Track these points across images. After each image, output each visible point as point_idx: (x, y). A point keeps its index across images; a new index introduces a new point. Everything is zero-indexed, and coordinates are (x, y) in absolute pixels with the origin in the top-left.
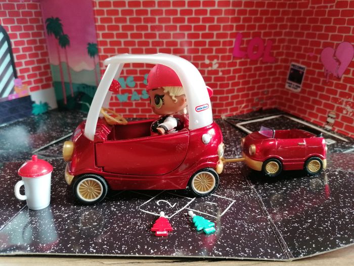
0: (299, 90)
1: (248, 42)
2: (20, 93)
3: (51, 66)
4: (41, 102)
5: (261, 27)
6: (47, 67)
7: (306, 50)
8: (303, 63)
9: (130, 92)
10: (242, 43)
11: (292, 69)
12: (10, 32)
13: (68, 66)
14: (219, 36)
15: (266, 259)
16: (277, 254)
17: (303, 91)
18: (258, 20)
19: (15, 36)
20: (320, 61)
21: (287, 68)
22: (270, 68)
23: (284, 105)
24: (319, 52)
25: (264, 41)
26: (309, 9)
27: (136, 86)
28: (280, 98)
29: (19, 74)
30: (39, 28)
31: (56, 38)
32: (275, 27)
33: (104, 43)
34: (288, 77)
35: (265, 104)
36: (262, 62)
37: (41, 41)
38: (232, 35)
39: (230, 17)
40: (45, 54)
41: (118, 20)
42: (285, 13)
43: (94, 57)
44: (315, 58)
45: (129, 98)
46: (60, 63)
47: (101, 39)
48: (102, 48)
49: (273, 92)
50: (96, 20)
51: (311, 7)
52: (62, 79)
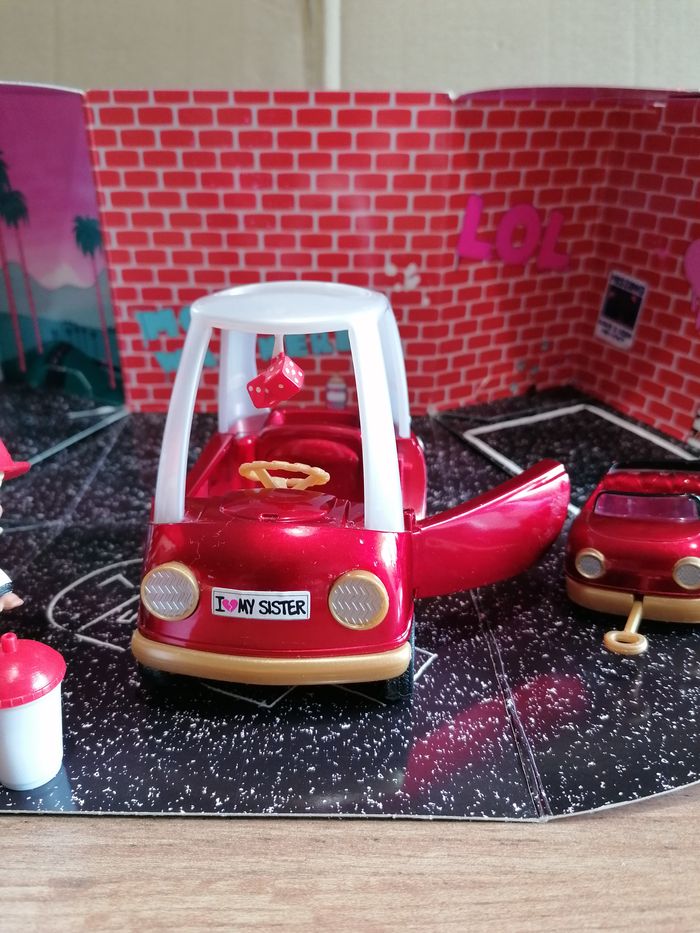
0: (628, 343)
1: (499, 218)
5: (534, 178)
7: (650, 241)
8: (641, 274)
10: (484, 220)
11: (613, 288)
13: (26, 275)
14: (421, 203)
15: (486, 818)
16: (515, 805)
17: (638, 347)
18: (528, 159)
20: (683, 272)
21: (600, 283)
22: (558, 282)
23: (591, 379)
24: (681, 248)
25: (541, 213)
26: (659, 132)
28: (580, 359)
32: (570, 176)
33: (118, 219)
34: (601, 306)
35: (542, 377)
36: (536, 270)
38: (457, 202)
39: (451, 153)
41: (152, 159)
42: (600, 139)
43: (92, 254)
44: (671, 264)
46: (5, 266)
47: (108, 207)
48: (112, 231)
49: (564, 344)
50: (93, 159)
51: (665, 129)
52: (12, 305)
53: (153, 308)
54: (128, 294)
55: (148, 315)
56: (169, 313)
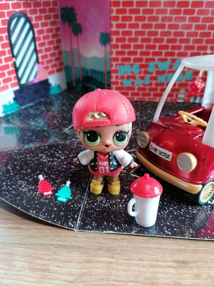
2: (41, 77)
3: (63, 52)
4: (56, 84)
6: (60, 53)
9: (134, 78)
12: (34, 22)
13: (79, 53)
19: (37, 25)
27: (141, 72)
29: (40, 60)
30: (56, 17)
31: (70, 26)
33: (117, 33)
37: (57, 29)
40: (59, 41)
41: (132, 11)
43: (105, 46)
45: (133, 83)
46: (72, 49)
47: (114, 29)
48: (114, 37)
50: (111, 11)
52: (73, 64)
53: (124, 65)
54: (116, 59)
55: (122, 67)
56: (129, 66)
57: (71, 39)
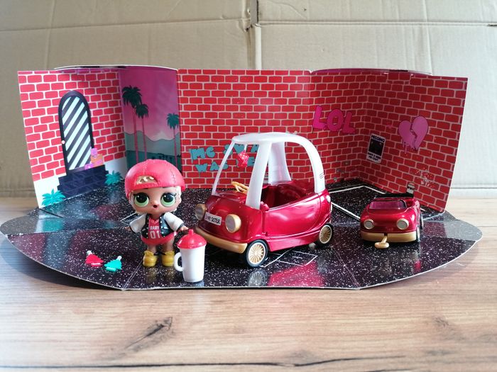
0: (380, 161)
1: (328, 114)
2: (96, 163)
3: (125, 135)
4: (113, 172)
5: (340, 100)
6: (121, 136)
7: (385, 122)
8: (382, 135)
9: (209, 162)
10: (322, 115)
11: (372, 140)
12: (90, 102)
13: (144, 135)
14: (299, 109)
15: (341, 288)
16: (349, 286)
17: (383, 162)
18: (338, 93)
19: (94, 106)
20: (398, 133)
21: (367, 138)
22: (350, 138)
23: (366, 176)
24: (397, 124)
25: (343, 113)
26: (386, 83)
27: (216, 156)
28: (362, 169)
29: (95, 144)
30: (117, 96)
31: (133, 107)
32: (354, 99)
33: (186, 115)
34: (368, 148)
35: (346, 175)
36: (342, 133)
37: (119, 110)
38: (313, 108)
39: (310, 91)
40: (120, 123)
41: (201, 93)
42: (364, 86)
43: (174, 128)
44: (394, 131)
45: (208, 168)
46: (136, 132)
47: (183, 110)
48: (184, 119)
49: (354, 163)
50: (179, 93)
51: (388, 82)
52: (137, 148)
53: (197, 148)
54: (187, 142)
55: (194, 150)
56: (203, 149)
57: (134, 121)
